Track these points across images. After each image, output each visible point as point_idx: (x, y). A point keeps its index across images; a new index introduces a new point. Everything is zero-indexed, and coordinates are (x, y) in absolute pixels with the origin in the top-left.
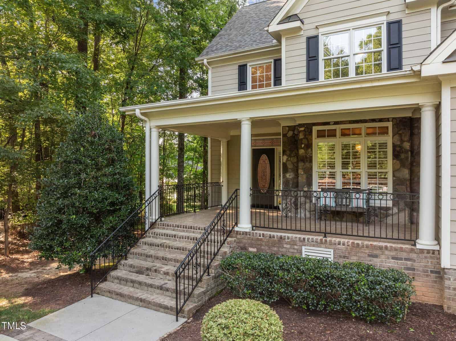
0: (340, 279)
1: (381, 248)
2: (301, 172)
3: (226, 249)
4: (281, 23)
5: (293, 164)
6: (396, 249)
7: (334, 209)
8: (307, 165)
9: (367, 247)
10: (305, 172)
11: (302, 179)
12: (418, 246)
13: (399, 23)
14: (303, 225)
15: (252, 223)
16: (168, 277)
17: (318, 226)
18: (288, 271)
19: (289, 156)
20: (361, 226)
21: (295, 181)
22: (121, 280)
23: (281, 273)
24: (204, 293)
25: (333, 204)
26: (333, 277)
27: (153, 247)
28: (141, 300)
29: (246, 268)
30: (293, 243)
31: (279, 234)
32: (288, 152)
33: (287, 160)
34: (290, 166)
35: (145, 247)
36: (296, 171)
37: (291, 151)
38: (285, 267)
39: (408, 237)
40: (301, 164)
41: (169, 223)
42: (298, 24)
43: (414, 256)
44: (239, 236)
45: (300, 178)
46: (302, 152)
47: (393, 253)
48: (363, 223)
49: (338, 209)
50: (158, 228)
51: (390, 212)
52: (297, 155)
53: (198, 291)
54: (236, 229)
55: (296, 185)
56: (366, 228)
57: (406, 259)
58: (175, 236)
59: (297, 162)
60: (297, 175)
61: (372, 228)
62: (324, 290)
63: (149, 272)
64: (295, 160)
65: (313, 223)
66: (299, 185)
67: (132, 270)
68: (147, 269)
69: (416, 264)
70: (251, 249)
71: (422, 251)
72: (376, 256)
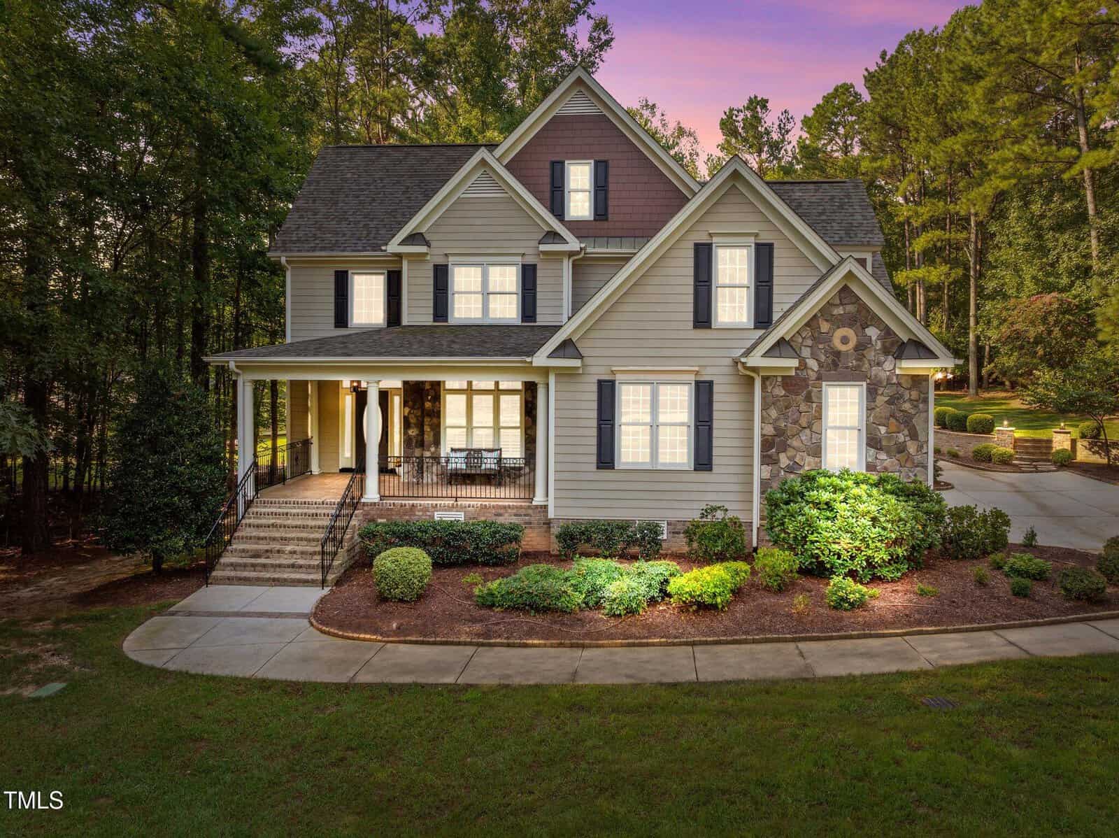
0: (469, 532)
1: (505, 507)
2: (427, 428)
3: (354, 522)
4: (403, 243)
5: (416, 416)
6: (517, 507)
7: (464, 472)
8: (435, 420)
9: (494, 507)
10: (432, 429)
11: (428, 437)
12: (534, 503)
13: (534, 267)
14: (430, 491)
15: (379, 493)
16: (295, 556)
17: (449, 492)
18: (426, 532)
19: (412, 408)
20: (493, 488)
21: (419, 438)
22: (234, 566)
23: (419, 534)
24: (341, 565)
25: (464, 466)
26: (463, 532)
27: (261, 529)
28: (274, 580)
29: (387, 533)
30: (425, 509)
31: (411, 502)
32: (410, 403)
33: (409, 413)
34: (413, 421)
35: (248, 529)
36: (421, 426)
37: (414, 402)
38: (423, 528)
39: (527, 496)
40: (427, 420)
41: (273, 500)
42: (423, 249)
43: (530, 512)
44: (366, 508)
45: (426, 436)
46: (428, 405)
47: (515, 511)
48: (495, 485)
49: (468, 472)
50: (257, 507)
51: (522, 472)
52: (422, 407)
53: (336, 563)
54: (363, 500)
55: (421, 444)
56: (498, 490)
57: (525, 515)
58: (287, 514)
59: (423, 416)
60: (422, 432)
61: (503, 489)
62: (456, 543)
63: (269, 554)
64: (419, 414)
65: (440, 488)
66: (426, 443)
67: (243, 555)
68: (267, 551)
69: (532, 519)
70: (380, 521)
71: (537, 507)
72: (500, 515)
